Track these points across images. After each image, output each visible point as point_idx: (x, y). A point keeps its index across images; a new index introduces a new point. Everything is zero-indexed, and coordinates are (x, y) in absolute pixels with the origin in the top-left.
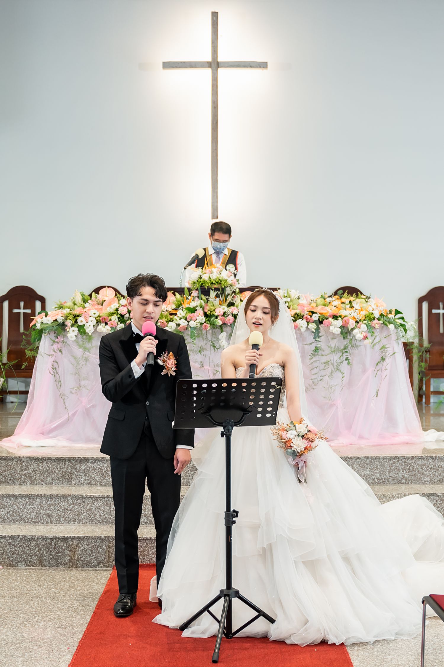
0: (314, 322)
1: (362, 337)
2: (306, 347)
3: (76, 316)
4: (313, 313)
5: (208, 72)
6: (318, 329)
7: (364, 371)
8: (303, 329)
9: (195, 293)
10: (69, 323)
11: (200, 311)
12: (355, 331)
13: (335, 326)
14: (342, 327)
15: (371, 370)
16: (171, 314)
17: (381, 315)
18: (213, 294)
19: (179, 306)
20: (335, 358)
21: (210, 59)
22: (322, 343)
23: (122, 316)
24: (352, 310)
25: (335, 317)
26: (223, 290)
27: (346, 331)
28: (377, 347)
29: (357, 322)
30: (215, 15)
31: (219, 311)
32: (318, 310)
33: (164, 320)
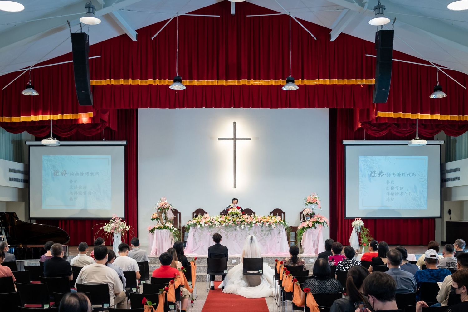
0: (261, 223)
1: (274, 227)
2: (260, 230)
3: (199, 222)
4: (261, 221)
5: (233, 141)
6: (262, 225)
7: (275, 236)
8: (259, 225)
9: (230, 216)
10: (197, 224)
11: (232, 220)
12: (272, 226)
13: (267, 224)
14: (269, 225)
15: (277, 236)
16: (224, 221)
17: (279, 221)
18: (235, 216)
19: (226, 219)
20: (267, 233)
21: (233, 137)
22: (264, 229)
23: (211, 222)
24: (272, 220)
25: (267, 222)
26: (238, 215)
27: (270, 226)
28: (278, 230)
29: (273, 223)
30: (235, 123)
31: (237, 220)
32: (263, 220)
33: (222, 223)
